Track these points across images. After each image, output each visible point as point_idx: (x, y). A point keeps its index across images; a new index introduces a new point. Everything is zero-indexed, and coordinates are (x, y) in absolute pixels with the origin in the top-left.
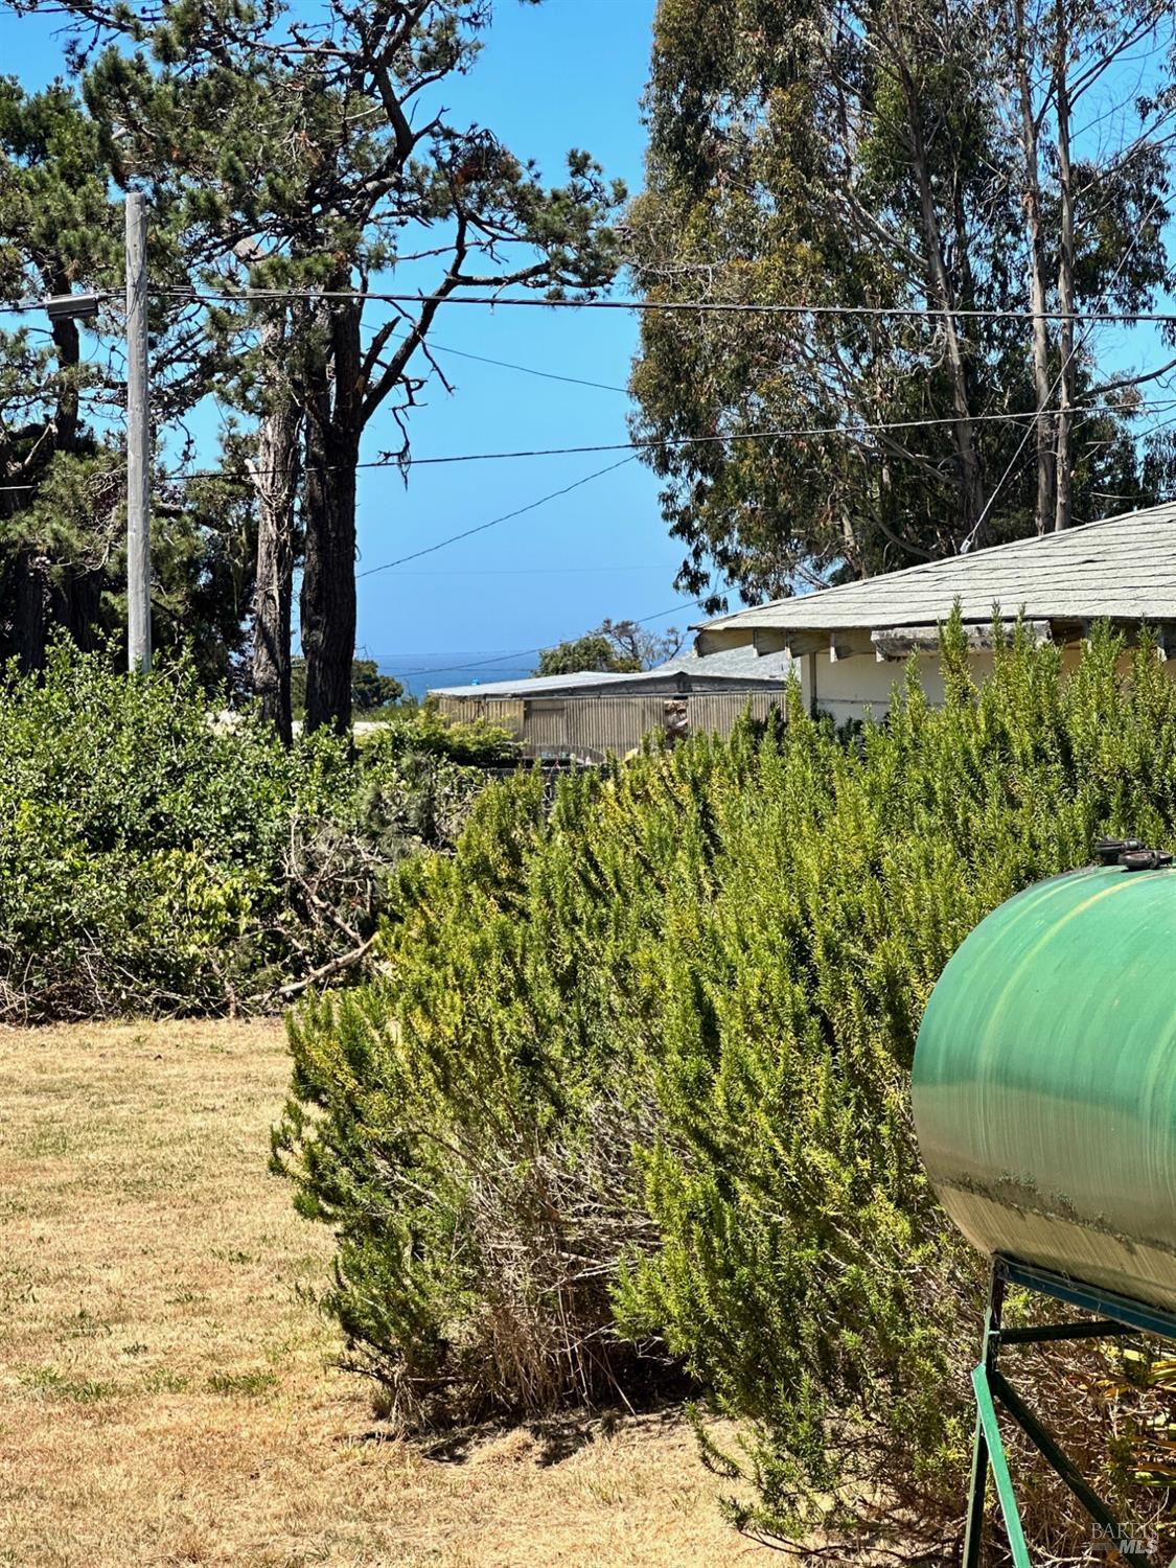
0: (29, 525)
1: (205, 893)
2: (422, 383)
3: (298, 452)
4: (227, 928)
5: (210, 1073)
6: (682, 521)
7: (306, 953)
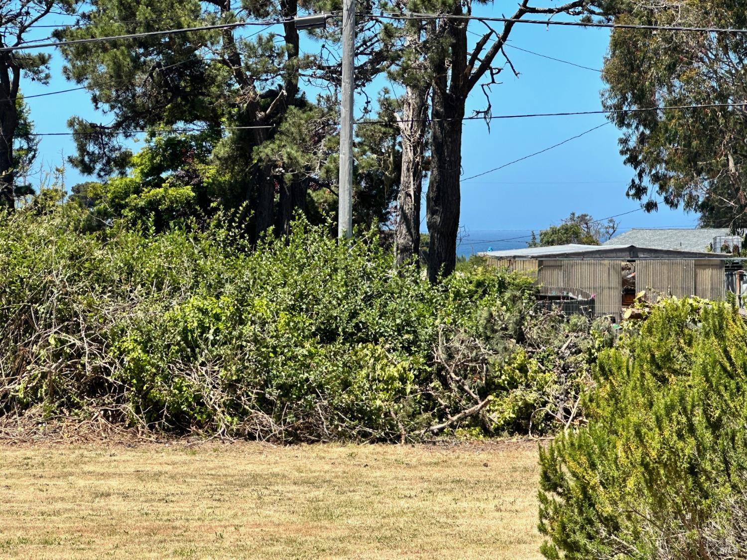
0: (272, 150)
1: (386, 370)
2: (500, 70)
3: (427, 109)
4: (399, 391)
5: (400, 476)
6: (631, 156)
7: (446, 407)
